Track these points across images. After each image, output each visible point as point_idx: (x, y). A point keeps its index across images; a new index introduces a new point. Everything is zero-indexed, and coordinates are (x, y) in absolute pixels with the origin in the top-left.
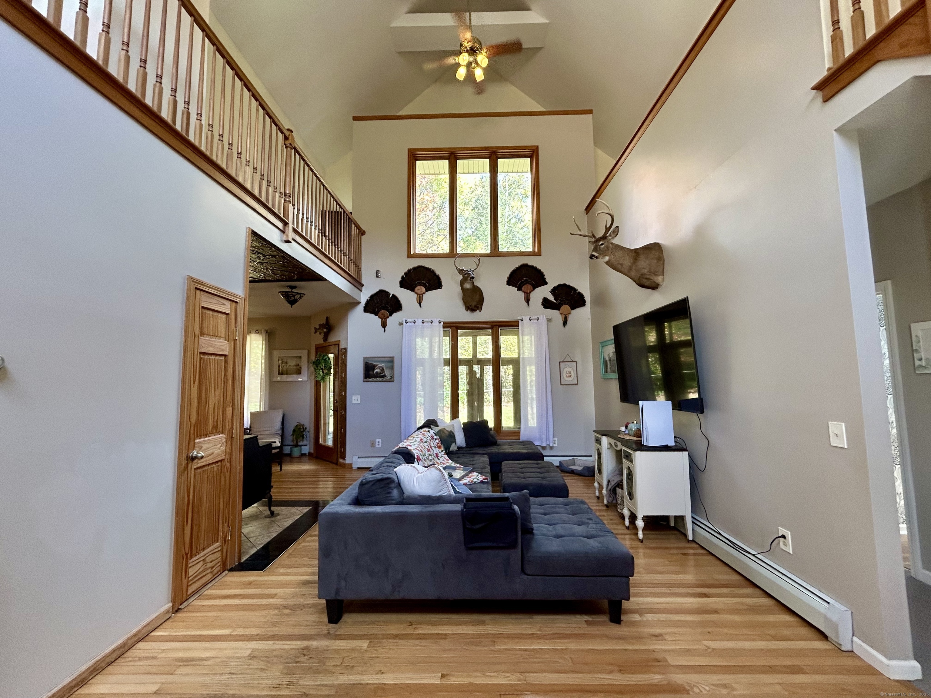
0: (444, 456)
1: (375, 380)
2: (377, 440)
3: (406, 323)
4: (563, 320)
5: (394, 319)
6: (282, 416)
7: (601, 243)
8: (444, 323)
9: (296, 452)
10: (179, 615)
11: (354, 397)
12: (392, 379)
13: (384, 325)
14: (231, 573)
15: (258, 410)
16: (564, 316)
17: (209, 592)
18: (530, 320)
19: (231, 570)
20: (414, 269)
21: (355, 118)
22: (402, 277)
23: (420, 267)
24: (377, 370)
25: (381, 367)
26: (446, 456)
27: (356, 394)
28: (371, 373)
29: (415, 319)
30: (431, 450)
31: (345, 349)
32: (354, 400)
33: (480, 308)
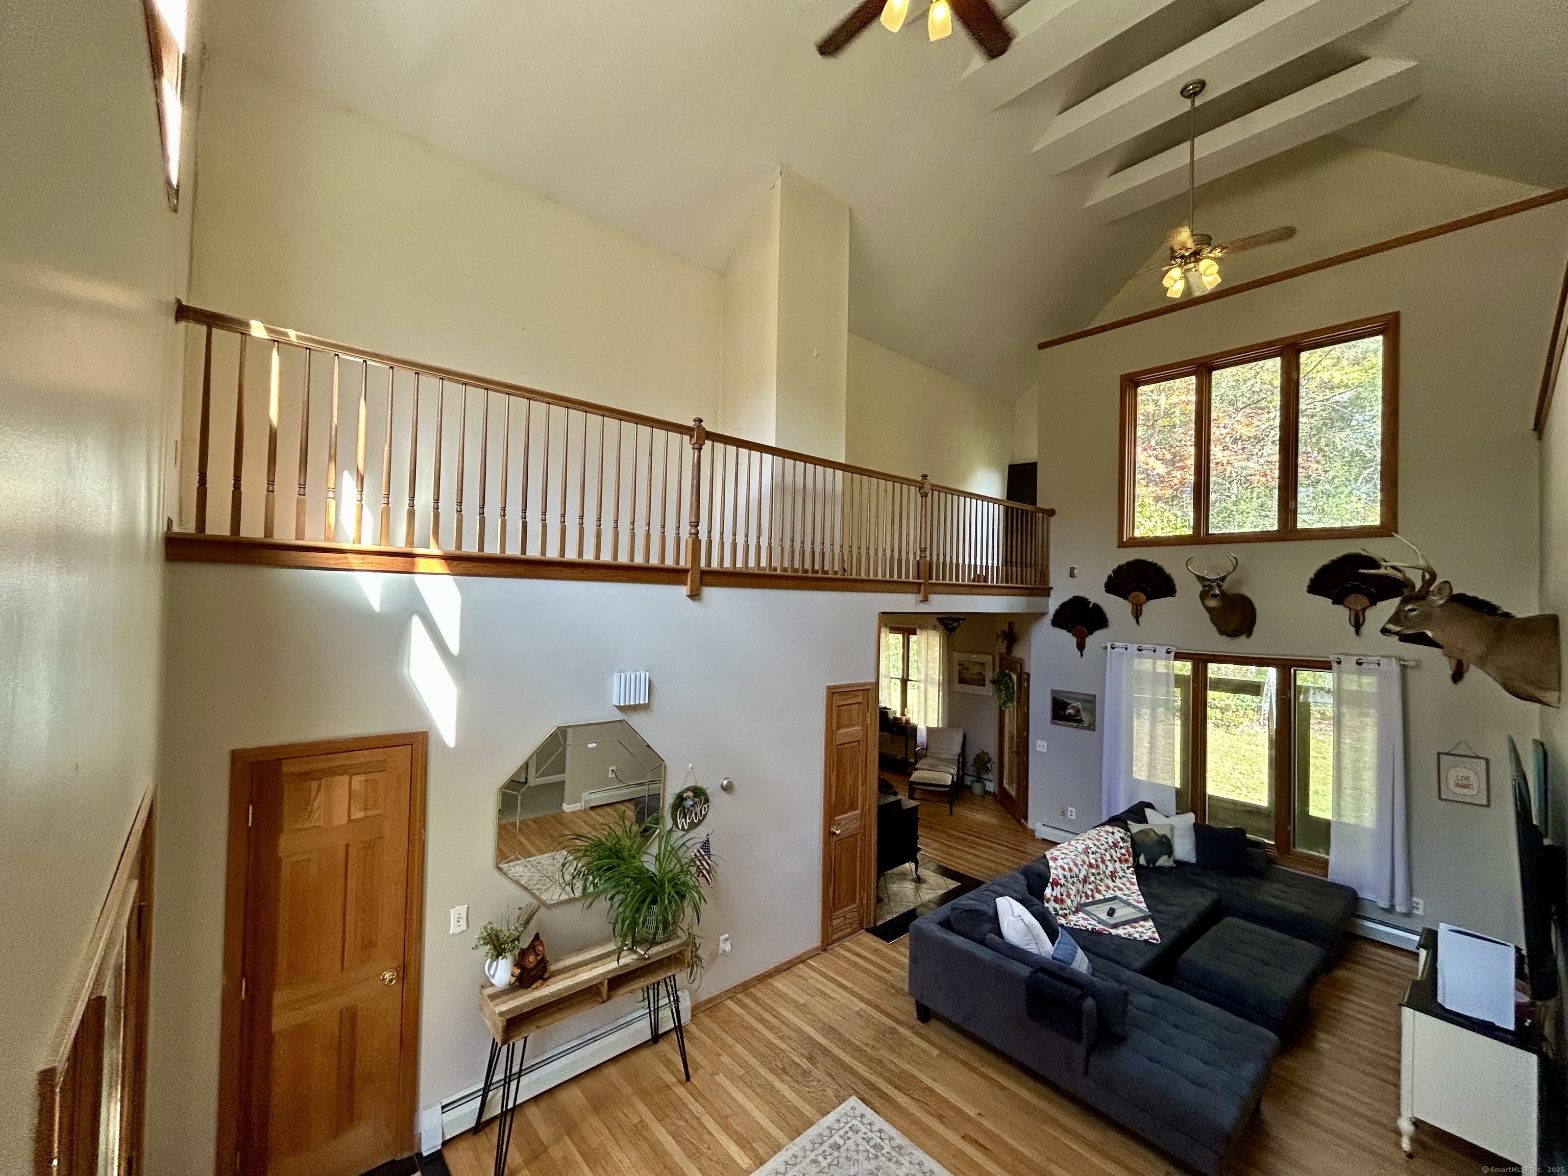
0: (1130, 876)
1: (1067, 724)
2: (1070, 809)
3: (1113, 648)
4: (1454, 668)
5: (1095, 640)
6: (962, 736)
7: (1409, 607)
8: (1176, 653)
9: (977, 789)
10: (824, 954)
11: (1039, 743)
12: (1092, 727)
13: (1081, 647)
14: (867, 933)
15: (936, 726)
16: (1454, 662)
17: (847, 944)
18: (1359, 664)
19: (867, 930)
20: (1129, 564)
21: (1042, 346)
22: (1110, 577)
23: (1138, 561)
24: (1070, 711)
25: (1075, 707)
26: (1134, 877)
27: (1042, 739)
28: (1061, 712)
29: (1129, 645)
30: (1101, 865)
31: (1028, 675)
32: (1039, 746)
33: (1249, 634)
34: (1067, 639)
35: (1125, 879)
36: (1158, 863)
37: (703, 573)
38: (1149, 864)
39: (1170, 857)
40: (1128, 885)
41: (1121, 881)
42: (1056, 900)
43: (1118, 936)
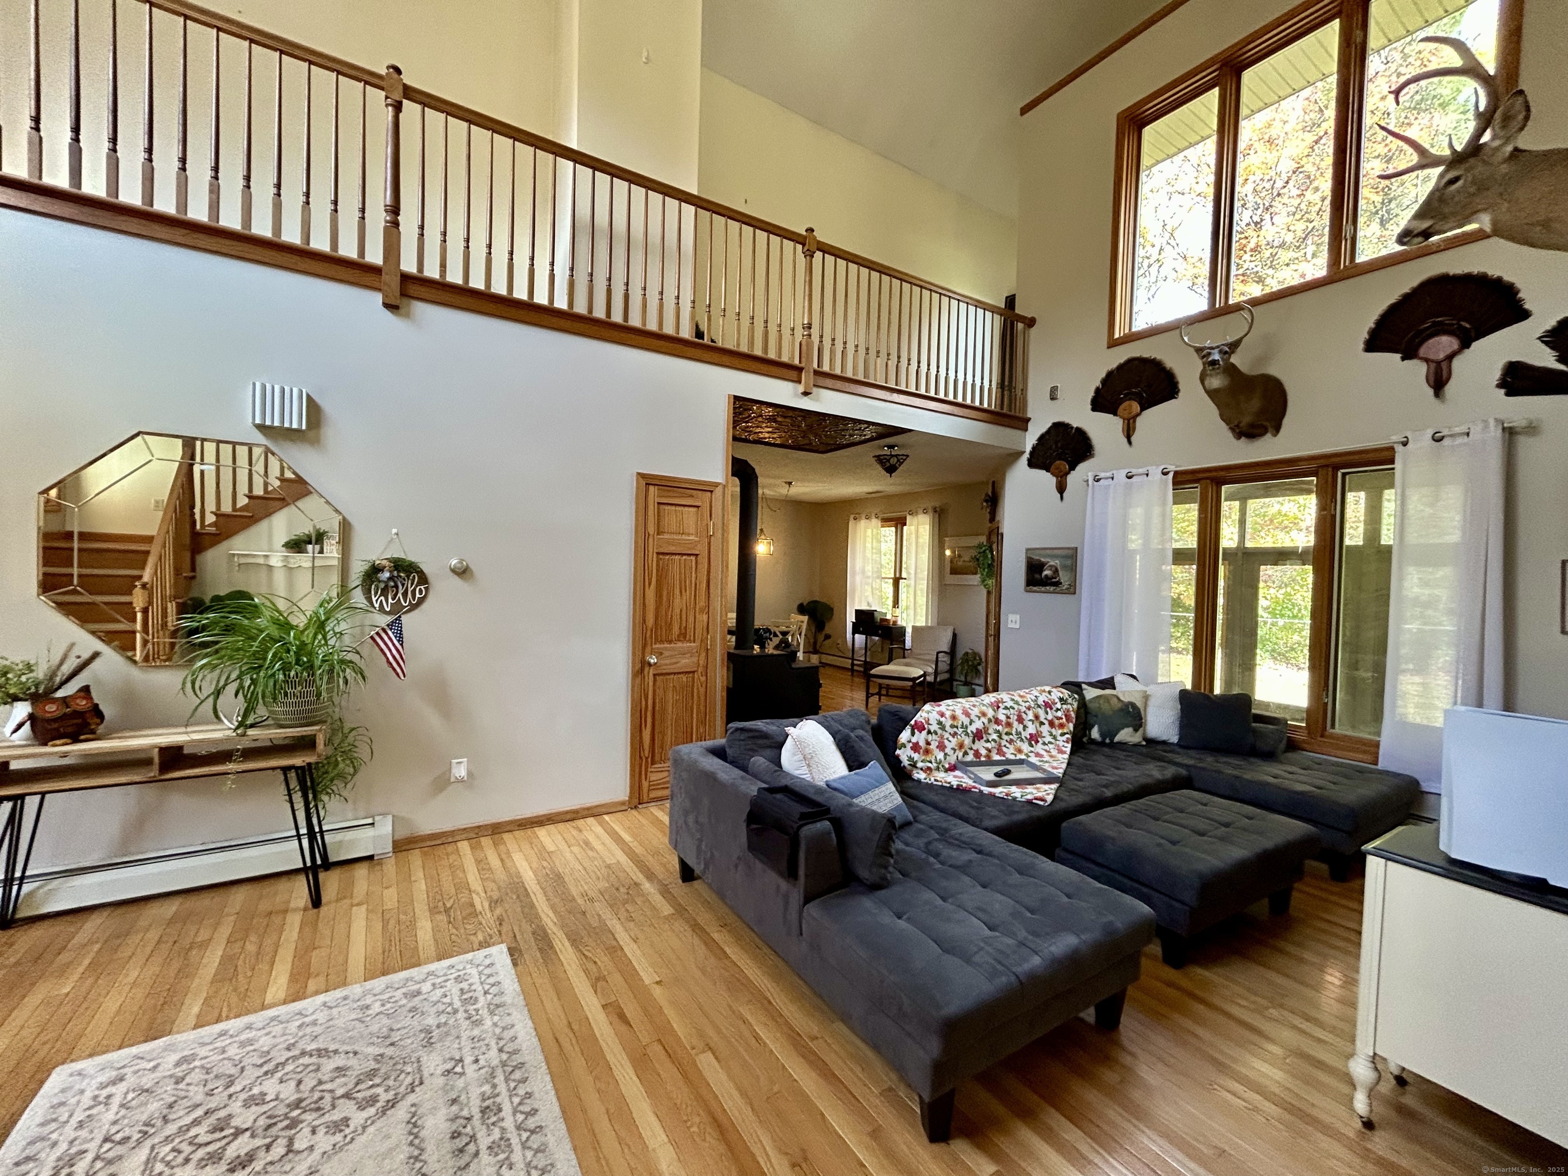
0: (1061, 743)
1: (1043, 589)
3: (1096, 481)
5: (1077, 476)
6: (951, 632)
8: (1176, 473)
9: (963, 694)
11: (1011, 617)
13: (1061, 488)
18: (1437, 440)
20: (1120, 367)
21: (1024, 111)
22: (1097, 390)
23: (1130, 361)
24: (1047, 572)
25: (1051, 566)
26: (1069, 745)
27: (1014, 613)
28: (1037, 576)
29: (1114, 472)
30: (1015, 724)
31: (1002, 535)
32: (1011, 621)
33: (1277, 429)
34: (1045, 479)
35: (1051, 746)
36: (1117, 739)
37: (406, 278)
38: (1104, 738)
39: (1136, 730)
40: (1054, 752)
41: (1046, 747)
42: (916, 747)
43: (992, 795)
